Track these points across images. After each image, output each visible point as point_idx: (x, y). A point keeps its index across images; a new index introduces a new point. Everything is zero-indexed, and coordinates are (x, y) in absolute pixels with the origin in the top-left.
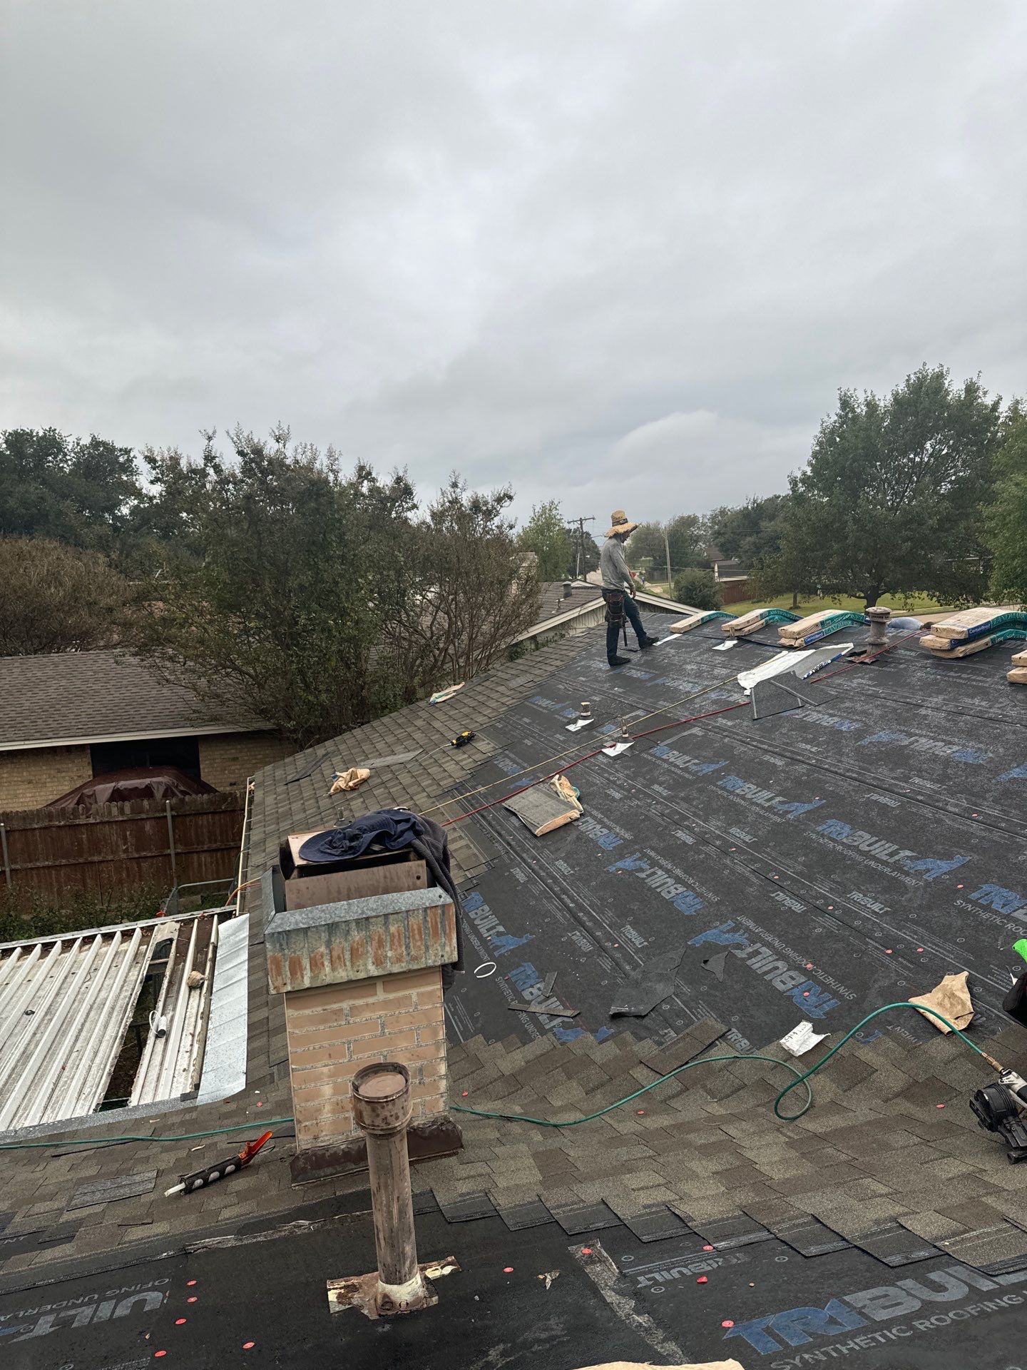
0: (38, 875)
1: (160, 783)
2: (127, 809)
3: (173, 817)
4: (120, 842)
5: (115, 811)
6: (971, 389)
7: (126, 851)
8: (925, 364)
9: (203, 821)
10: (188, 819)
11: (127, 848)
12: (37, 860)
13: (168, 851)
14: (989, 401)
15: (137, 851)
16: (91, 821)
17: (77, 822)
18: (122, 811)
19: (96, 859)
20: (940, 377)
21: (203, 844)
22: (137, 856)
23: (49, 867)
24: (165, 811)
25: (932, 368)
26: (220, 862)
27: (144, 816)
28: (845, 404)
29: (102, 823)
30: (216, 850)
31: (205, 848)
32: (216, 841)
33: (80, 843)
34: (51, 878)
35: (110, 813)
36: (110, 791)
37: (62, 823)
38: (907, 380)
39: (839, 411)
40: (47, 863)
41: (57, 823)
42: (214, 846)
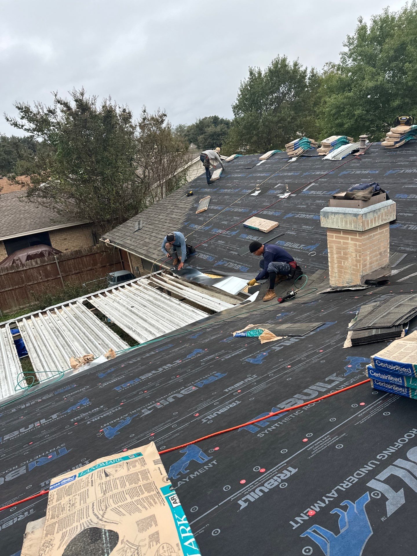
0: (7, 293)
1: (45, 251)
2: (39, 262)
3: (58, 262)
4: (38, 275)
5: (34, 263)
6: (296, 65)
7: (41, 279)
8: (278, 55)
9: (71, 262)
10: (64, 262)
11: (42, 278)
12: (5, 288)
13: (59, 276)
14: (302, 69)
15: (46, 278)
16: (25, 268)
17: (19, 270)
18: (37, 263)
19: (30, 283)
20: (284, 60)
21: (72, 271)
22: (46, 280)
23: (10, 290)
24: (55, 260)
25: (281, 56)
26: (80, 278)
27: (46, 264)
28: (251, 73)
29: (30, 269)
30: (78, 273)
31: (74, 273)
32: (77, 270)
33: (22, 278)
34: (12, 294)
35: (32, 264)
36: (26, 256)
37: (13, 271)
38: (272, 62)
39: (249, 77)
40: (10, 288)
41: (11, 271)
42: (77, 272)
